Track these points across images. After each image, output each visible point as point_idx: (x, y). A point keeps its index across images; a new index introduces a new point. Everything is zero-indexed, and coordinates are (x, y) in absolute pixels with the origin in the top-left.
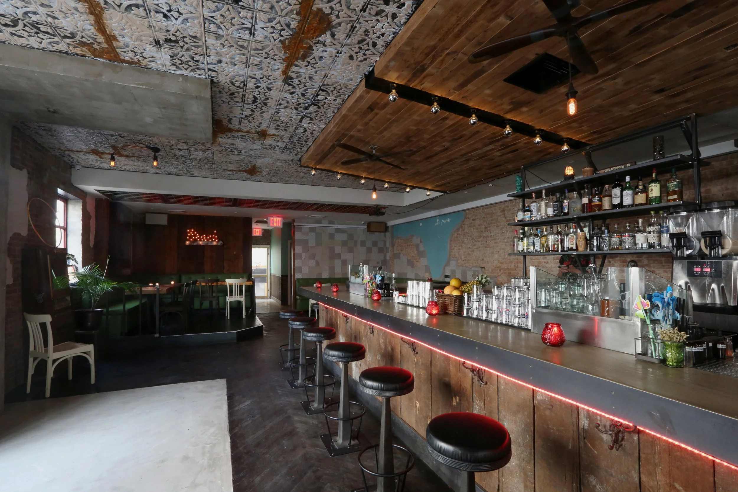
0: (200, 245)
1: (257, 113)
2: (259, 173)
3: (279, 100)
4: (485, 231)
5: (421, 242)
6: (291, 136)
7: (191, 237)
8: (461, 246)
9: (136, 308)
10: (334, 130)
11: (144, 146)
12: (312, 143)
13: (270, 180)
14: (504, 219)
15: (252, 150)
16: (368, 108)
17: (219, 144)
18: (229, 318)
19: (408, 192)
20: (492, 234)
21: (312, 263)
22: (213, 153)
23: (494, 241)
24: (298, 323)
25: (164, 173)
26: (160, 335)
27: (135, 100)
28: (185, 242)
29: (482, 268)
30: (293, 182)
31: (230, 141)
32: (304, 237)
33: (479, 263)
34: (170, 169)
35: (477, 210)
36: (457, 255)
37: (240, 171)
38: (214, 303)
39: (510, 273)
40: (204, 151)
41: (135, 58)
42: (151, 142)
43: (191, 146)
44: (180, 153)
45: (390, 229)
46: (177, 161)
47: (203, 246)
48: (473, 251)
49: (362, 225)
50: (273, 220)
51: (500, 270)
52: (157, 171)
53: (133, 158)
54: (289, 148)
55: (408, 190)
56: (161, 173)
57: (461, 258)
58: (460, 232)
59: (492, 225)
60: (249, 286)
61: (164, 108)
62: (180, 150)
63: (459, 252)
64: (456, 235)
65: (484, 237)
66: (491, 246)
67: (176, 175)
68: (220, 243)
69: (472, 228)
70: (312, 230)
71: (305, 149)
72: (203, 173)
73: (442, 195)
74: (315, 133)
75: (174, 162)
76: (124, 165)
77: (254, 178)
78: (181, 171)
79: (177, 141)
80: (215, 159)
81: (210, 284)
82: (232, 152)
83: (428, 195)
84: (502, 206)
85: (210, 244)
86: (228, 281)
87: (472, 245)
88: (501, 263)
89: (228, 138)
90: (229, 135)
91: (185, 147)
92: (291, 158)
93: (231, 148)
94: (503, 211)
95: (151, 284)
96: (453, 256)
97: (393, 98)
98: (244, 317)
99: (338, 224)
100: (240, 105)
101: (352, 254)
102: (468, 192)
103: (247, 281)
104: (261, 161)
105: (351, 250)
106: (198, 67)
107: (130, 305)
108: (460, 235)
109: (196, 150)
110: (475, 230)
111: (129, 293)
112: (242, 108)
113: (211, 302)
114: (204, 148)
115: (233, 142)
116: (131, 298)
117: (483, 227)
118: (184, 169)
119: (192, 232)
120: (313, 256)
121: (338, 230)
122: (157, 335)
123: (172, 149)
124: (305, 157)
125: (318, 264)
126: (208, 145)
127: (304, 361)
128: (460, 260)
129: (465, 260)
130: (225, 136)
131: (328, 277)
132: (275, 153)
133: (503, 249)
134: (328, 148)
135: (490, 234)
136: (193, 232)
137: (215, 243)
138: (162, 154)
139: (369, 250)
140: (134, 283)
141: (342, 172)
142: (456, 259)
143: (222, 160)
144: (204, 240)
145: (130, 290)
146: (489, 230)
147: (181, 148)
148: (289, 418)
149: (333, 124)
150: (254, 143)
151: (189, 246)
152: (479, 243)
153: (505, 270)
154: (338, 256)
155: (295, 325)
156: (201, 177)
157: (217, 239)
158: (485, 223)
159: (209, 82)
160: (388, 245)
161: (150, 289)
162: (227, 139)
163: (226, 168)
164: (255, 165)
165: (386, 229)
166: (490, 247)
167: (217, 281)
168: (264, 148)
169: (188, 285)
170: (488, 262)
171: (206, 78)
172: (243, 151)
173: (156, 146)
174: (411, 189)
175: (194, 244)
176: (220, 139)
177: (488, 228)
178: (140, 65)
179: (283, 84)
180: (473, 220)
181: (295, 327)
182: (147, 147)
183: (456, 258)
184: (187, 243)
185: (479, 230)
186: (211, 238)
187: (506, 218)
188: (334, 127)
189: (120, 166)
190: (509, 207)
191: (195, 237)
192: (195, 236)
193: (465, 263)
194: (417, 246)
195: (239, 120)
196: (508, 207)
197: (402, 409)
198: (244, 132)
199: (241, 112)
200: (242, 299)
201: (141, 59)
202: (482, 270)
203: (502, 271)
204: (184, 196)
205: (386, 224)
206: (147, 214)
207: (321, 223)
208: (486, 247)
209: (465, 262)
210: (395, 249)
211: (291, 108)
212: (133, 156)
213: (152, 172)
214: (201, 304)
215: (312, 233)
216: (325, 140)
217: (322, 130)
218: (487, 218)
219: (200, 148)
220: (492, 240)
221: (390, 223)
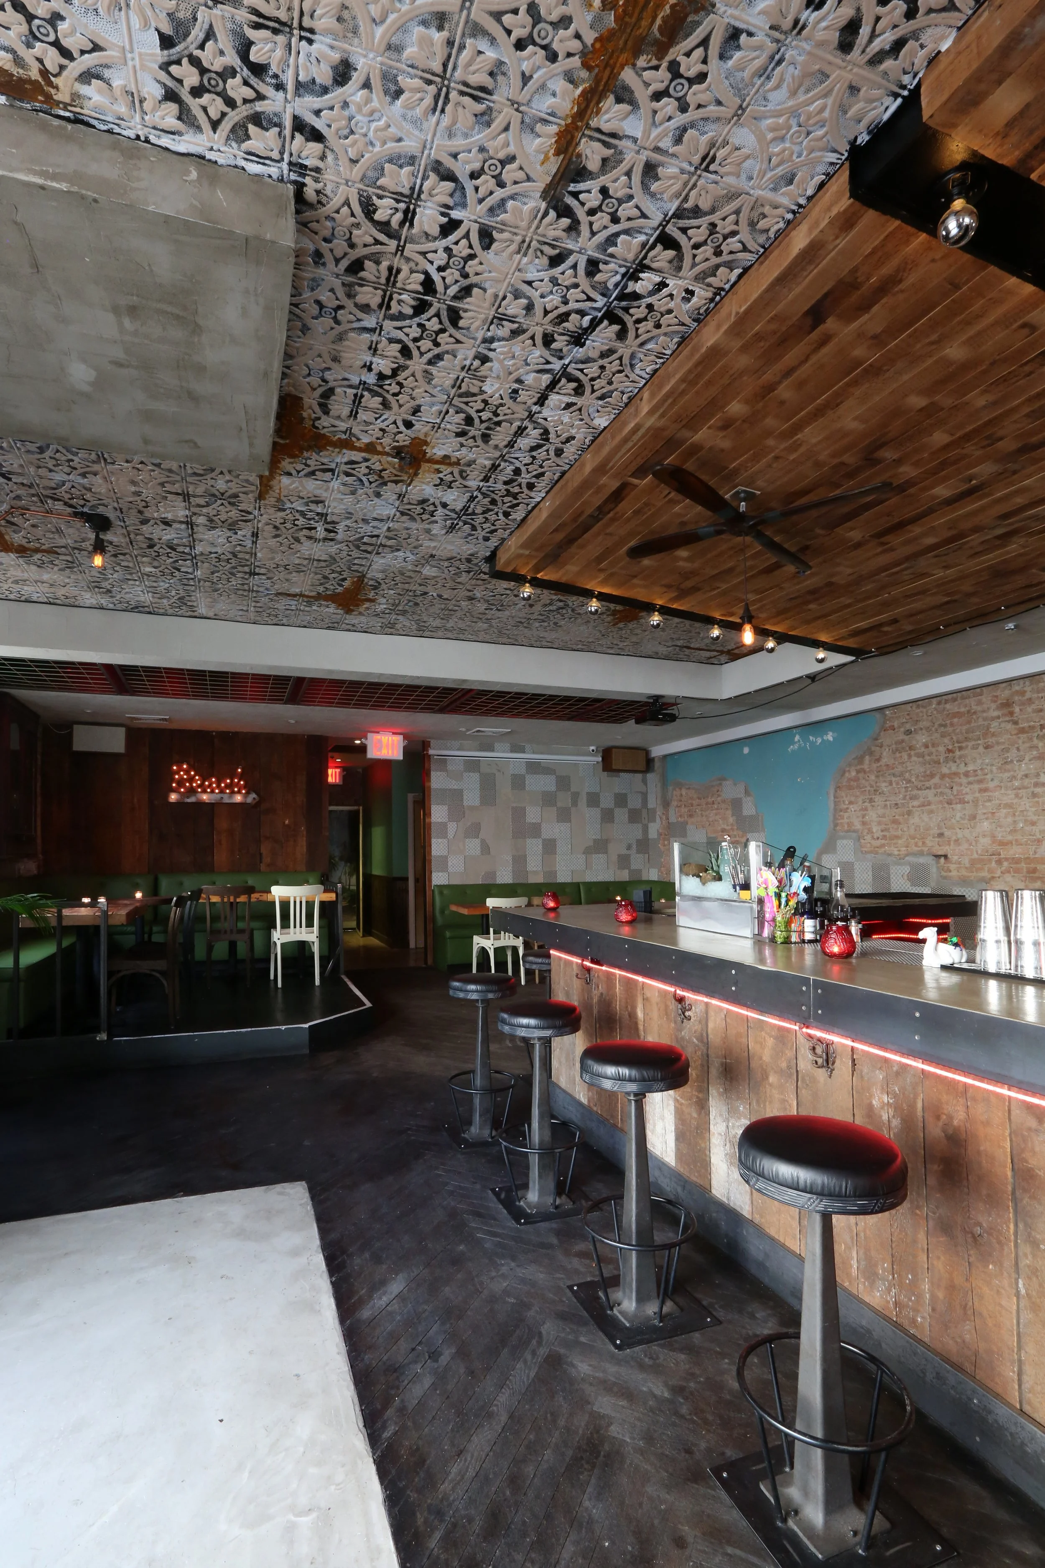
0: (201, 804)
1: (417, 364)
2: (367, 605)
3: (504, 298)
4: (947, 760)
5: (747, 793)
6: (493, 465)
7: (181, 783)
8: (871, 800)
9: (48, 961)
10: (648, 424)
11: (69, 510)
12: (547, 493)
13: (392, 625)
14: (1009, 726)
15: (366, 521)
16: (807, 313)
17: (279, 500)
18: (280, 985)
19: (772, 650)
20: (971, 768)
21: (473, 846)
22: (255, 535)
23: (976, 787)
24: (532, 1022)
25: (119, 606)
26: (110, 1036)
27: (36, 266)
28: (167, 796)
29: (938, 857)
30: (449, 635)
31: (311, 486)
32: (454, 785)
33: (929, 843)
34: (138, 593)
35: (918, 707)
36: (858, 826)
37: (319, 597)
38: (242, 949)
39: (1035, 870)
40: (233, 527)
41: (28, 55)
42: (88, 496)
43: (197, 510)
44: (169, 535)
45: (657, 764)
46: (156, 564)
47: (211, 806)
48: (909, 813)
49: (588, 754)
50: (380, 741)
51: (999, 862)
52: (103, 601)
53: (39, 556)
54: (474, 513)
55: (770, 644)
56: (111, 606)
57: (870, 831)
58: (866, 766)
59: (970, 744)
60: (330, 902)
61: (132, 310)
62: (167, 523)
63: (864, 816)
64: (853, 774)
65: (943, 777)
66: (968, 798)
67: (150, 613)
68: (252, 798)
69: (905, 756)
70: (473, 765)
71: (518, 514)
72: (222, 606)
73: (852, 662)
74: (570, 450)
75: (148, 569)
76: (16, 582)
77: (352, 619)
78: (165, 601)
79: (159, 490)
80: (259, 555)
81: (232, 900)
82: (310, 529)
83: (821, 661)
84: (1004, 694)
85: (226, 800)
86: (278, 892)
87: (904, 798)
88: (1002, 844)
89: (306, 475)
90: (314, 459)
91: (180, 512)
92: (467, 549)
93: (310, 515)
94: (1007, 704)
95: (86, 900)
96: (846, 827)
97: (960, 226)
98: (317, 982)
99: (534, 753)
100: (370, 321)
101: (568, 824)
102: (925, 653)
103: (325, 891)
104: (382, 561)
105: (564, 816)
106: (259, 107)
107: (31, 956)
108: (865, 772)
109: (212, 525)
110: (914, 758)
111: (29, 924)
112: (375, 338)
113: (233, 945)
114: (234, 514)
115: (318, 492)
116: (33, 936)
117: (941, 749)
118: (173, 593)
119: (183, 770)
120: (474, 831)
121: (534, 767)
122: (104, 1036)
123: (145, 522)
124: (513, 544)
125: (485, 849)
126: (247, 502)
127: (547, 1133)
128: (868, 838)
129: (884, 837)
130: (300, 467)
131: (510, 881)
132: (428, 531)
133: (1009, 806)
134: (598, 501)
135: (962, 769)
136: (187, 772)
137: (238, 798)
138: (115, 539)
139: (608, 816)
140: (42, 898)
141: (606, 590)
142: (854, 835)
143: (278, 558)
144: (213, 792)
145: (32, 916)
146: (960, 757)
147: (170, 516)
148: (554, 1362)
149: (650, 400)
150: (378, 495)
151: (178, 804)
152: (930, 794)
153: (1017, 861)
154: (535, 830)
155: (522, 1026)
156: (216, 618)
157: (245, 787)
158: (946, 740)
159: (291, 194)
160: (651, 804)
161: (83, 911)
162: (304, 480)
163: (285, 587)
164: (364, 576)
165: (649, 764)
166: (962, 802)
167: (250, 890)
168: (403, 514)
169: (181, 902)
170: (957, 841)
171: (281, 180)
172: (341, 528)
173: (101, 510)
174: (779, 643)
175: (189, 800)
176: (285, 480)
177: (958, 753)
178: (49, 98)
179: (544, 205)
180: (908, 732)
181: (522, 1033)
182: (76, 514)
183: (854, 831)
184: (173, 797)
185: (927, 758)
186: (230, 786)
187: (1016, 723)
188: (651, 412)
189: (6, 586)
190: (1028, 695)
191: (191, 784)
192: (191, 780)
193: (883, 846)
194: (736, 804)
195: (356, 395)
196: (1023, 693)
197: (1025, 1378)
198: (360, 450)
199: (367, 357)
200: (311, 936)
201: (52, 58)
202: (938, 863)
203: (1006, 864)
204: (169, 671)
205: (647, 752)
206: (75, 727)
207: (492, 750)
208: (950, 803)
209: (883, 841)
210: (672, 812)
211: (532, 338)
212: (37, 551)
213: (88, 603)
214: (210, 948)
215: (471, 774)
216: (601, 469)
217: (596, 438)
218: (952, 725)
219: (223, 517)
220: (970, 783)
221: (657, 751)
